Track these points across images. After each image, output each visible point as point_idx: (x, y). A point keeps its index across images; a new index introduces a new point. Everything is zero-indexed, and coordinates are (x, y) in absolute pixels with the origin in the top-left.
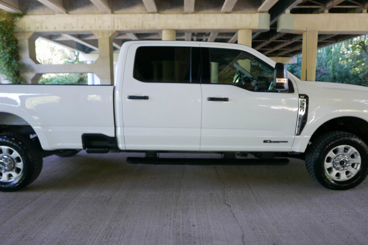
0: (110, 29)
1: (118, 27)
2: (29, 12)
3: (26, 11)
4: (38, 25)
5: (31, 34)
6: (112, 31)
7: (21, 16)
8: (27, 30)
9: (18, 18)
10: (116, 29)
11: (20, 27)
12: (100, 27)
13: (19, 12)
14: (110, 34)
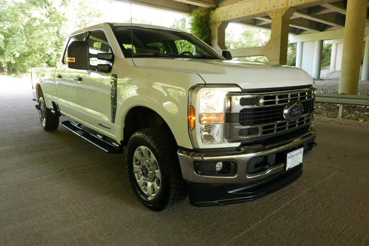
0: (283, 7)
1: (292, 2)
2: (220, 5)
3: (218, 4)
4: (225, 15)
5: (220, 23)
6: (286, 8)
7: (214, 9)
8: (218, 21)
9: (212, 12)
10: (290, 5)
11: (213, 18)
12: (274, 6)
13: (214, 6)
14: (284, 13)
